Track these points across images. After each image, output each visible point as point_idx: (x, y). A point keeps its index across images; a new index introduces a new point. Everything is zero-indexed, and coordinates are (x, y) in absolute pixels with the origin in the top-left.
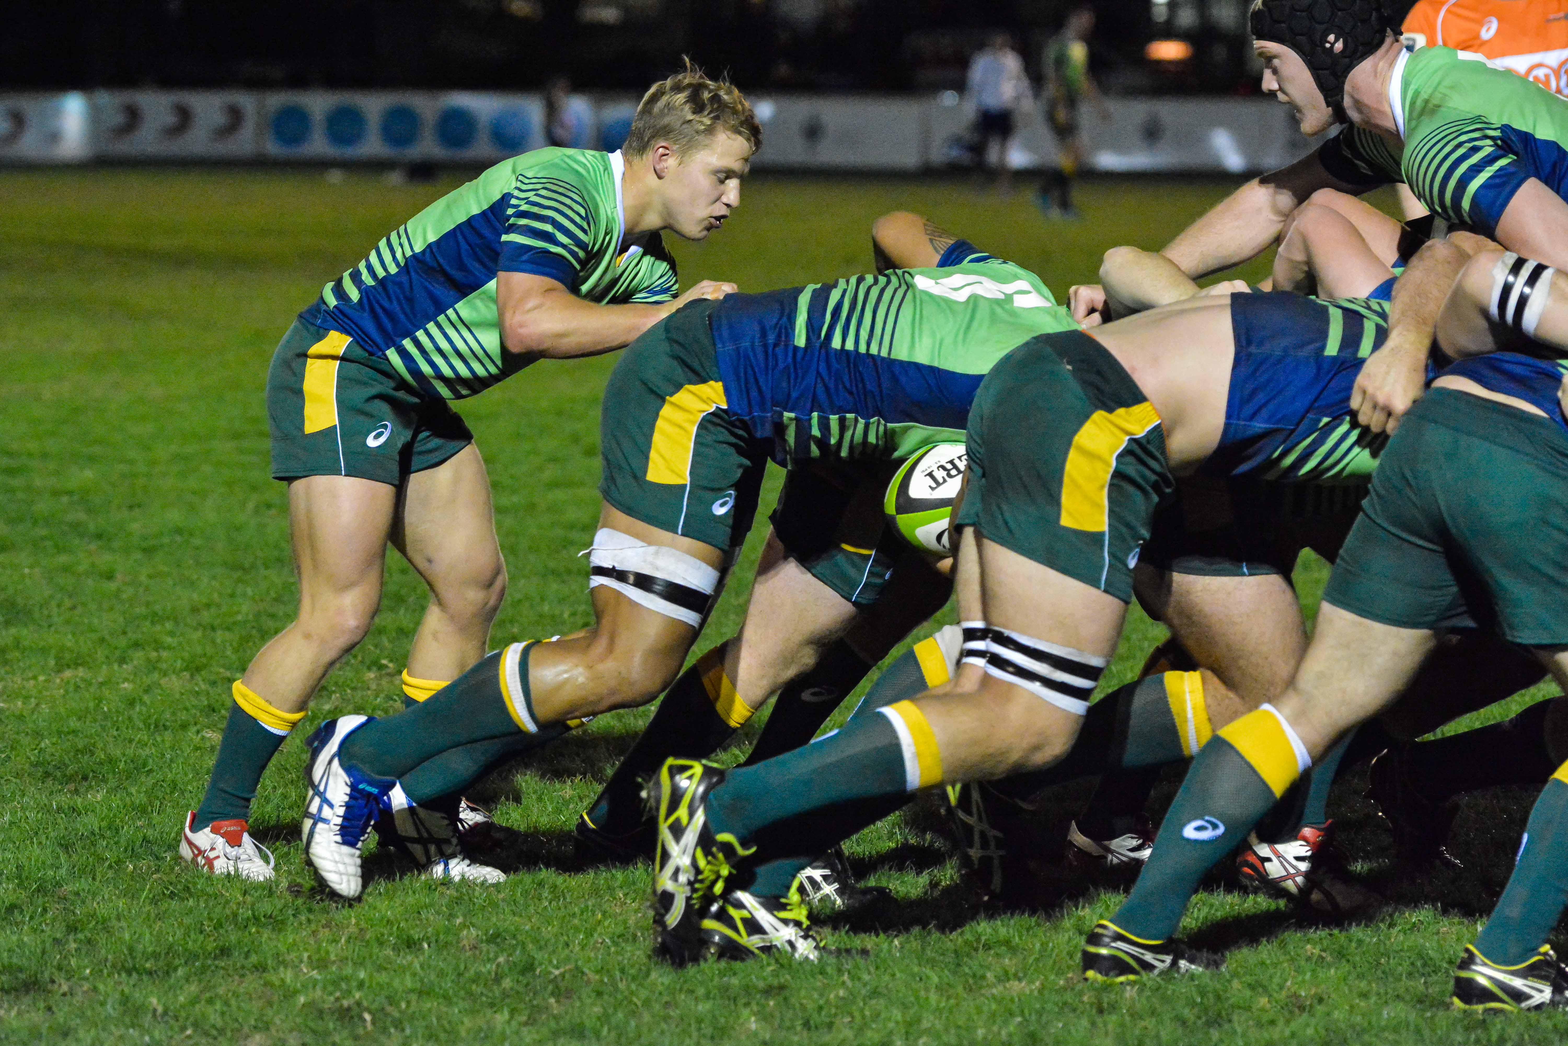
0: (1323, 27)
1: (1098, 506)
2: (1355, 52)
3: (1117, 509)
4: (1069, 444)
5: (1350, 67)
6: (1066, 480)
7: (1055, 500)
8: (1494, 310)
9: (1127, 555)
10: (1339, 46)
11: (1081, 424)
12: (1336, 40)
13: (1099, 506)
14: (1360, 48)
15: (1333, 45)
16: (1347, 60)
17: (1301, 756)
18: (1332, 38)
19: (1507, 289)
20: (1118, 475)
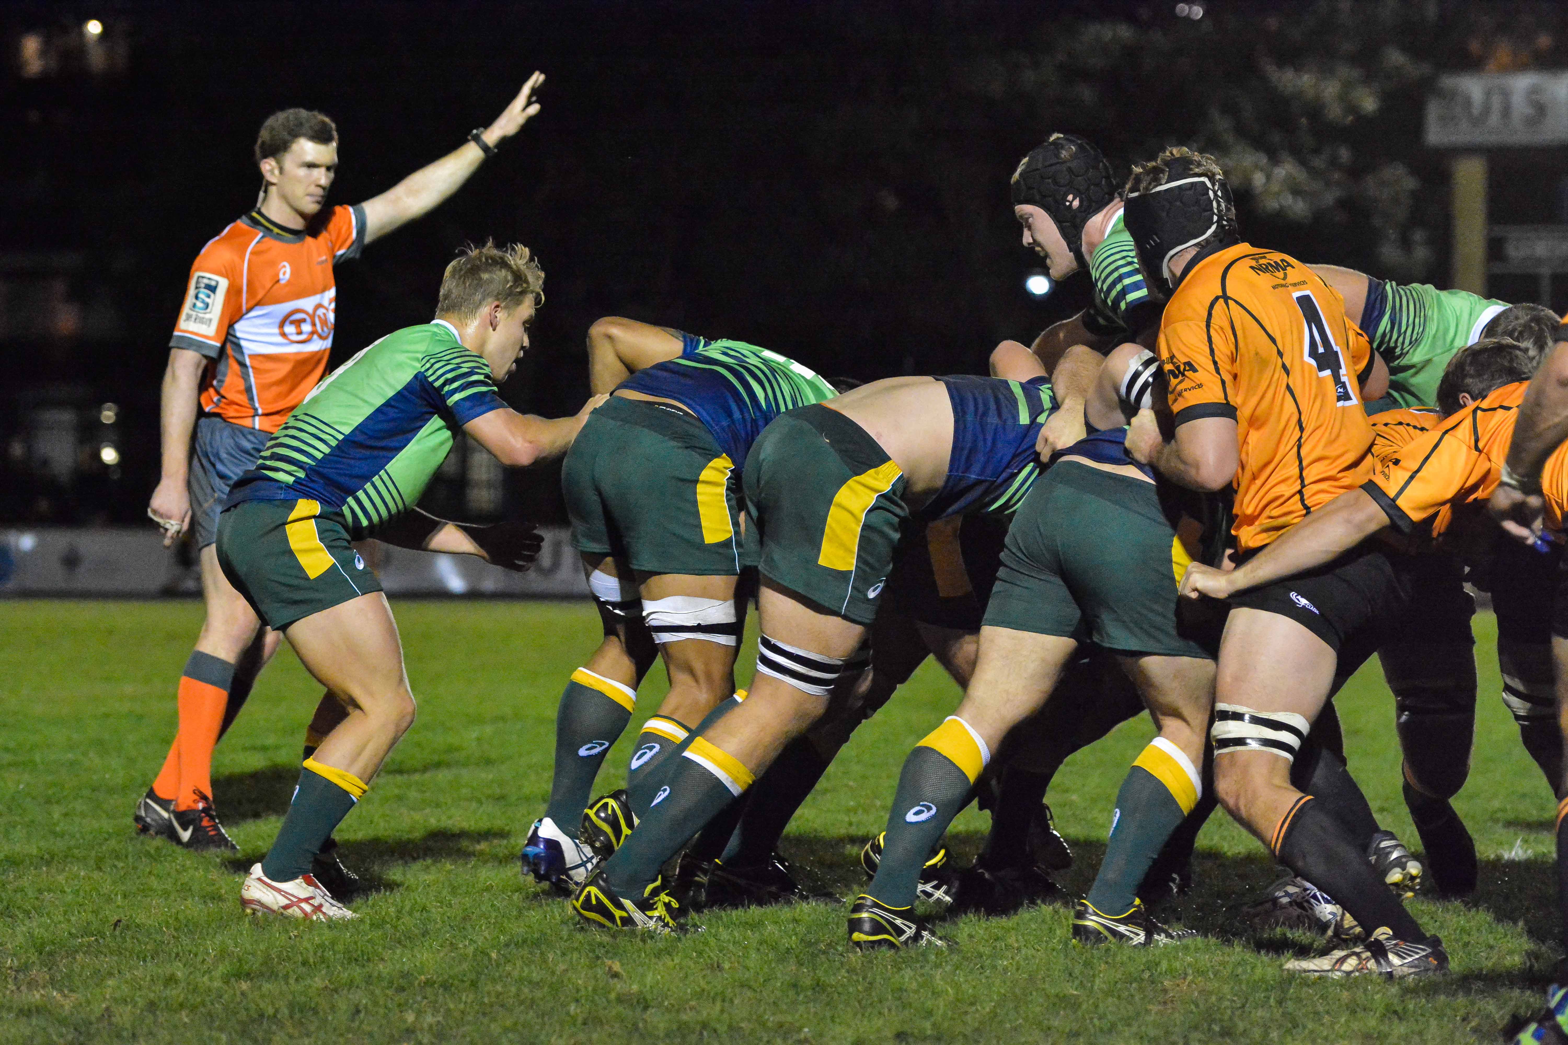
0: (1064, 189)
1: (849, 551)
2: (1090, 207)
3: (864, 555)
4: (830, 502)
5: (1085, 220)
6: (827, 530)
7: (816, 546)
8: (1123, 390)
9: (868, 590)
10: (1076, 203)
11: (839, 487)
12: (1073, 200)
13: (851, 552)
14: (1094, 204)
15: (1071, 203)
16: (1083, 214)
17: (984, 753)
18: (1070, 197)
19: (1136, 375)
20: (866, 527)
